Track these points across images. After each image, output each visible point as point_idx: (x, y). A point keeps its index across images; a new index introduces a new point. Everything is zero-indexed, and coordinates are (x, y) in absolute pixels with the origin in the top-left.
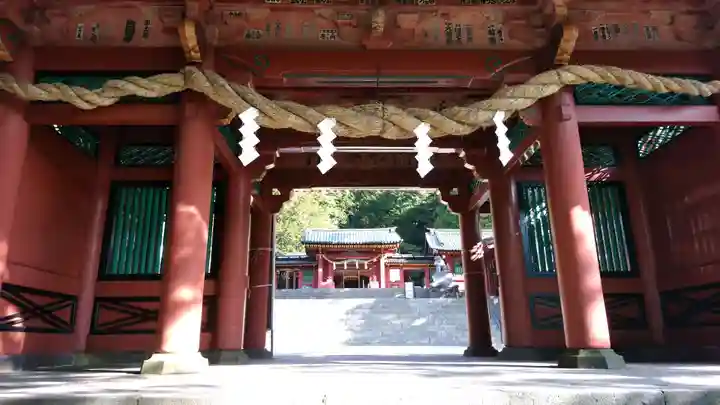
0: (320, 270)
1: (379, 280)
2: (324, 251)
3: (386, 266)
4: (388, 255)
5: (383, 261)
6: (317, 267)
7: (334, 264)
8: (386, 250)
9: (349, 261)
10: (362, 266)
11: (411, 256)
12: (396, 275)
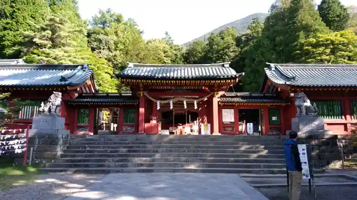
0: (142, 110)
1: (210, 121)
2: (146, 88)
3: (219, 106)
4: (221, 93)
5: (216, 100)
6: (138, 107)
7: (158, 103)
8: (220, 88)
9: (176, 100)
10: (190, 105)
11: (247, 94)
12: (229, 116)
